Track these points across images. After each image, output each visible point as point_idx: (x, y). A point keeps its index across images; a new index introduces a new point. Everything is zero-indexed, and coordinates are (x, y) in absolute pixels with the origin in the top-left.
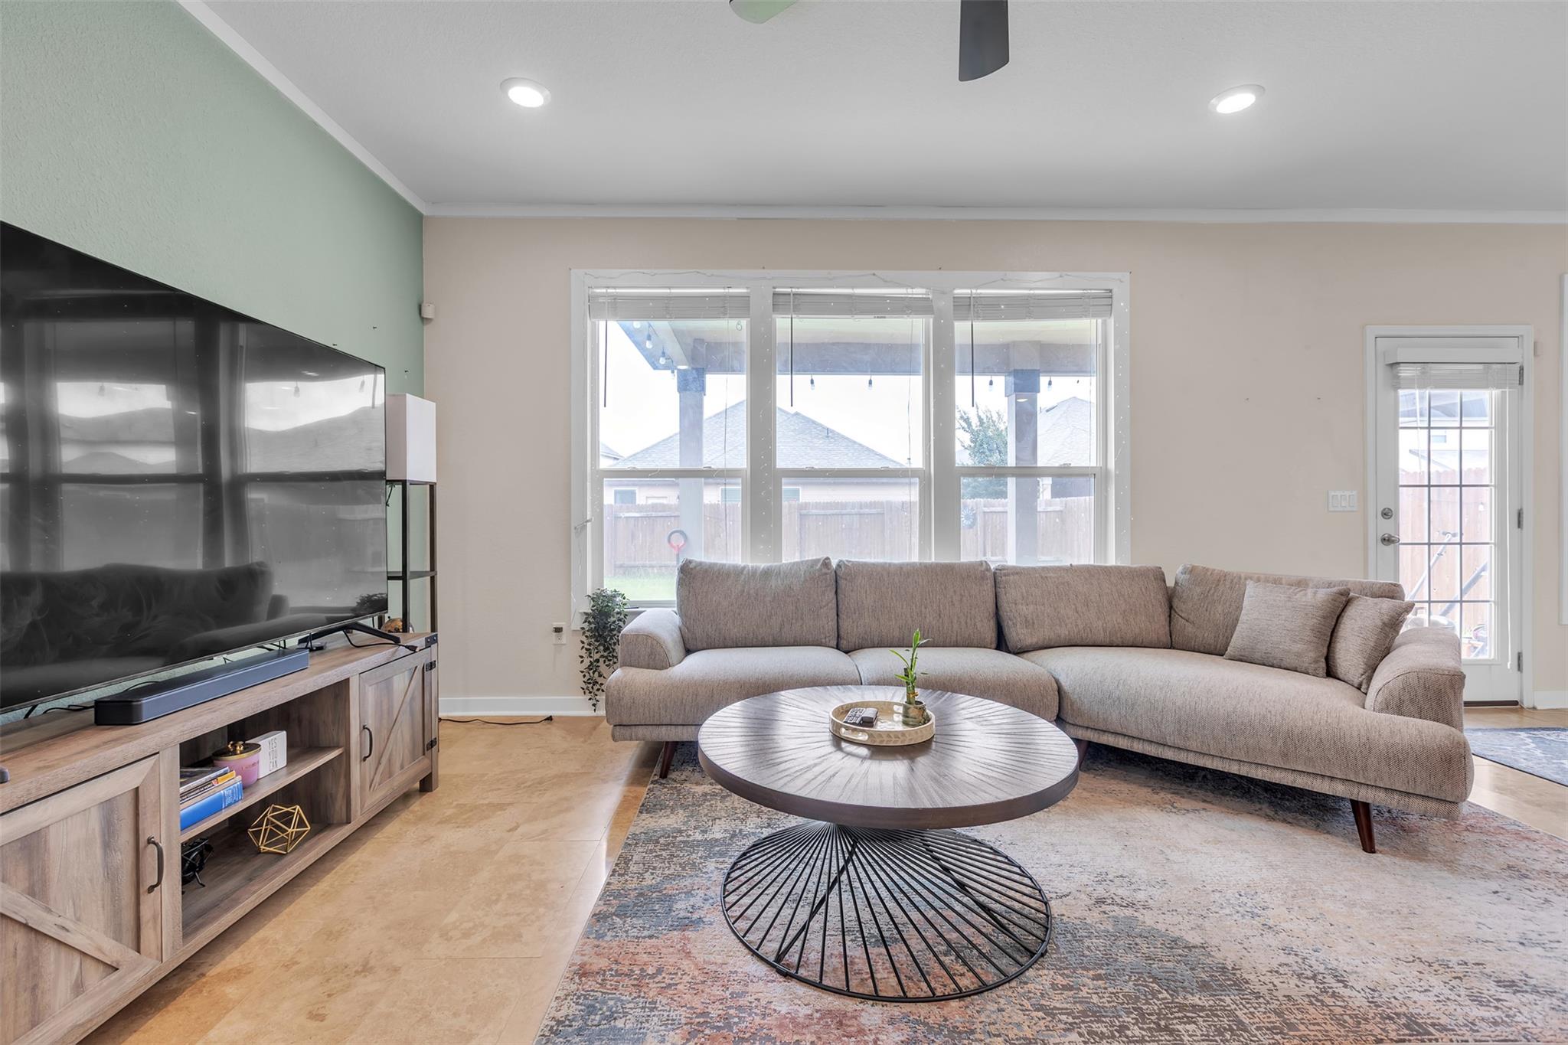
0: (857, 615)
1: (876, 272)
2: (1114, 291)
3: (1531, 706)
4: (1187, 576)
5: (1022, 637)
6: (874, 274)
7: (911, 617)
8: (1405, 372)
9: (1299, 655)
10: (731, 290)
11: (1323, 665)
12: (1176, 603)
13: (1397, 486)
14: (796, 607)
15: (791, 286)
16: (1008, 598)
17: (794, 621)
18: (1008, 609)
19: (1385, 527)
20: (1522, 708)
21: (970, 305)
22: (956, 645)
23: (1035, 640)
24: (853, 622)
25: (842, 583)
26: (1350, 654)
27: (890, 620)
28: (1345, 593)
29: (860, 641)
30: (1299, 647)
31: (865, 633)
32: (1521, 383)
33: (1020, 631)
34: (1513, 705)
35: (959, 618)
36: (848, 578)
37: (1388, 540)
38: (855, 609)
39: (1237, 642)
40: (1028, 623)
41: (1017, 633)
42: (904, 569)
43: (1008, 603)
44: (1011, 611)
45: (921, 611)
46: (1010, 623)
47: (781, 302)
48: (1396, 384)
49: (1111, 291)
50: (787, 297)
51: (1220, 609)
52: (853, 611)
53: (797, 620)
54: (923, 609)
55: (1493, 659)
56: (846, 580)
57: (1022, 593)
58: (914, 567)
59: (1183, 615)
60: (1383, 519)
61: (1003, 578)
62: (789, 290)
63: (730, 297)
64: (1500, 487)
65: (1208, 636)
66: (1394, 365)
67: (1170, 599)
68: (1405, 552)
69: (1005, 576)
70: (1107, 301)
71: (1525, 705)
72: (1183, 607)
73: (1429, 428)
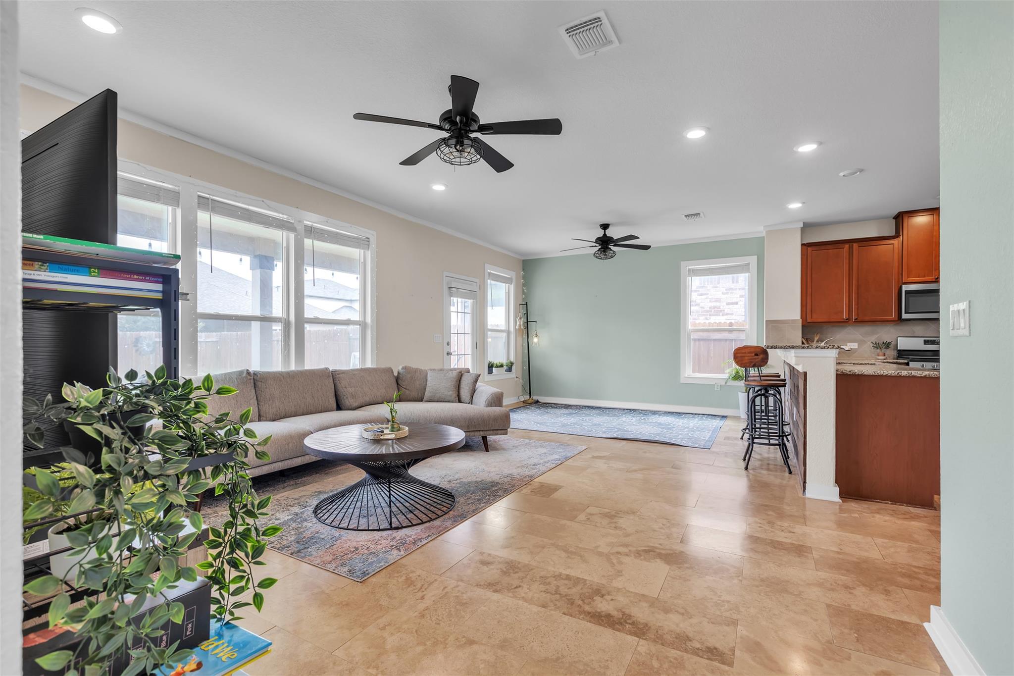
0: (271, 401)
1: (264, 200)
2: (370, 239)
4: (404, 370)
5: (352, 403)
6: (263, 201)
7: (300, 400)
8: (453, 291)
9: (451, 396)
10: (164, 184)
11: (457, 398)
12: (400, 382)
13: (450, 334)
14: (236, 401)
15: (209, 193)
16: (342, 385)
17: (236, 409)
18: (343, 391)
19: (448, 349)
21: (311, 231)
22: (321, 412)
23: (357, 404)
24: (269, 406)
25: (259, 384)
26: (465, 393)
27: (289, 402)
28: (461, 372)
29: (274, 416)
30: (450, 393)
31: (277, 411)
32: (477, 298)
33: (350, 401)
35: (322, 397)
36: (263, 381)
37: (448, 353)
38: (269, 399)
39: (427, 394)
40: (353, 396)
41: (348, 401)
42: (291, 374)
43: (342, 387)
44: (345, 392)
45: (304, 396)
46: (345, 398)
47: (204, 203)
48: (451, 295)
49: (369, 238)
50: (206, 200)
51: (418, 383)
52: (268, 399)
53: (238, 408)
54: (305, 394)
56: (261, 382)
57: (348, 382)
58: (295, 372)
59: (404, 387)
60: (447, 345)
61: (338, 376)
62: (208, 196)
63: (164, 189)
64: (473, 334)
65: (414, 394)
66: (450, 288)
67: (398, 380)
68: (452, 358)
69: (338, 374)
70: (367, 243)
72: (404, 383)
73: (458, 312)
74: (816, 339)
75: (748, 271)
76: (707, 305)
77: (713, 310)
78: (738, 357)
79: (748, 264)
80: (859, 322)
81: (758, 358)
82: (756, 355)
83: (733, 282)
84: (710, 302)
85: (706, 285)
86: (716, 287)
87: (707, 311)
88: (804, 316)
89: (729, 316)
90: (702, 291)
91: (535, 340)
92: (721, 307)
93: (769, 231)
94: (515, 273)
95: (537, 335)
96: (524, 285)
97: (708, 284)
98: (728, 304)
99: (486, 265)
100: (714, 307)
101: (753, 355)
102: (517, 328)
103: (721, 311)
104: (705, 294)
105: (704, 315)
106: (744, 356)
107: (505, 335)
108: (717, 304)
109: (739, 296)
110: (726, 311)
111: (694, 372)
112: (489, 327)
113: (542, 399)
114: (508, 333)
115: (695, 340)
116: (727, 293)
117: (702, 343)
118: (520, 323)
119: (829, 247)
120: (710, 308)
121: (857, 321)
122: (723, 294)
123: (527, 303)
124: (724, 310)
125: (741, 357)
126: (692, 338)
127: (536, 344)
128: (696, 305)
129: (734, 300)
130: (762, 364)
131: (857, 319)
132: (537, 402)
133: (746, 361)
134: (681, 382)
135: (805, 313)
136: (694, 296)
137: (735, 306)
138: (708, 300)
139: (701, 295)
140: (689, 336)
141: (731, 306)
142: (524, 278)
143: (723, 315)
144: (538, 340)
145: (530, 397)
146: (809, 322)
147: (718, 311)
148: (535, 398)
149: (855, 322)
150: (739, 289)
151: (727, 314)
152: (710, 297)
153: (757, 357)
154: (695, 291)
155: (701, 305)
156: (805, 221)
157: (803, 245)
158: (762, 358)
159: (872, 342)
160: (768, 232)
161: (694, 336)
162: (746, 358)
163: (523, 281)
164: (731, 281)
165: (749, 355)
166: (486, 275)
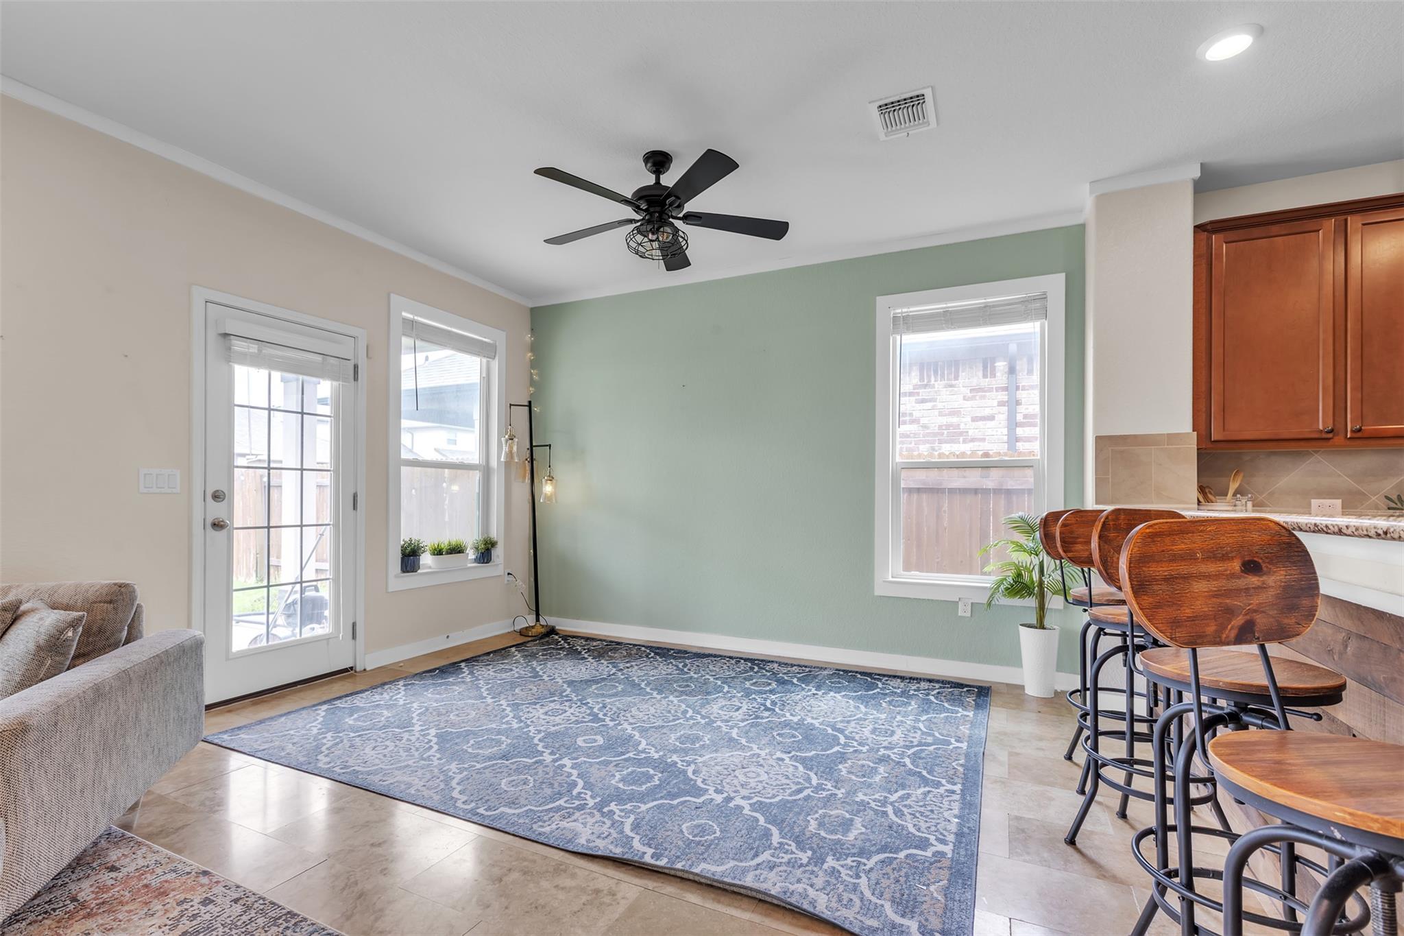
3: (362, 669)
8: (238, 346)
13: (231, 467)
19: (216, 511)
20: (356, 672)
32: (356, 378)
34: (346, 673)
37: (218, 525)
48: (229, 357)
55: (332, 633)
60: (213, 501)
64: (339, 473)
66: (226, 335)
68: (238, 536)
71: (358, 670)
73: (270, 409)
74: (1233, 487)
75: (1044, 313)
76: (935, 421)
77: (945, 432)
78: (1153, 580)
79: (1043, 297)
80: (1363, 439)
81: (1262, 588)
82: (1251, 567)
83: (985, 376)
84: (941, 414)
85: (933, 382)
86: (951, 386)
87: (935, 434)
88: (1203, 427)
89: (975, 443)
90: (924, 393)
91: (548, 488)
92: (962, 426)
93: (1102, 195)
94: (503, 335)
95: (551, 479)
96: (534, 364)
97: (935, 381)
98: (975, 419)
99: (393, 297)
100: (948, 426)
101: (1236, 565)
102: (502, 459)
103: (961, 434)
104: (930, 401)
105: (928, 442)
106: (1187, 578)
107: (477, 476)
108: (955, 420)
109: (996, 404)
110: (971, 433)
111: (907, 568)
112: (405, 455)
113: (566, 625)
114: (486, 471)
115: (910, 491)
116: (973, 398)
117: (924, 496)
118: (511, 448)
119: (1275, 229)
120: (940, 427)
121: (1359, 435)
122: (965, 399)
123: (530, 402)
124: (967, 432)
125: (1168, 580)
126: (902, 486)
127: (548, 498)
128: (913, 422)
129: (987, 412)
130: (1289, 621)
131: (1360, 430)
132: (552, 631)
133: (1201, 606)
134: (877, 592)
135: (1203, 416)
136: (908, 404)
137: (990, 424)
138: (936, 412)
139: (923, 401)
140: (896, 481)
141: (980, 423)
142: (534, 348)
143: (964, 442)
144: (555, 487)
145: (538, 620)
146: (1214, 441)
147: (955, 434)
148: (549, 620)
149: (1350, 438)
150: (997, 389)
151: (973, 440)
152: (940, 405)
153: (1254, 580)
154: (911, 394)
155: (923, 421)
156: (1207, 160)
157: (1198, 228)
158: (1286, 588)
159: (1387, 497)
160: (1103, 201)
161: (909, 480)
162: (1200, 587)
163: (530, 354)
164: (980, 374)
165: (1211, 568)
166: (396, 326)
